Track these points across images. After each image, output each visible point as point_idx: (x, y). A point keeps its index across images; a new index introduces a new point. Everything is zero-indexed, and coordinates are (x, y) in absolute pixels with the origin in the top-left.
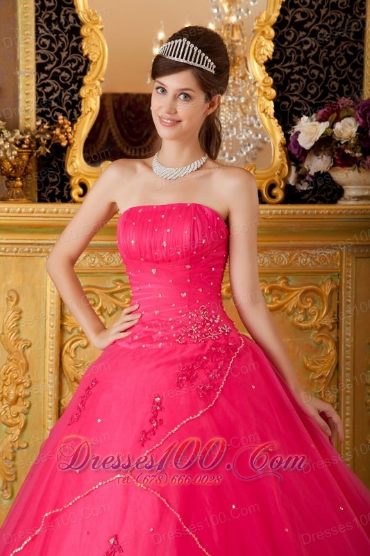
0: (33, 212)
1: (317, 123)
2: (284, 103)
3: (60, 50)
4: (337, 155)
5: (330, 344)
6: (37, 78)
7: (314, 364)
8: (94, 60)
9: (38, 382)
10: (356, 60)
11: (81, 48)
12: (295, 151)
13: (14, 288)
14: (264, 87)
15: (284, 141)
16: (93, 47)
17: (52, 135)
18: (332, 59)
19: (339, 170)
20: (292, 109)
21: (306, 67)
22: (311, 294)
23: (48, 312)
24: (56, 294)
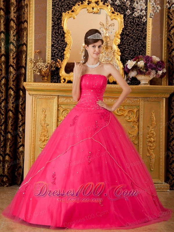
1: (133, 62)
2: (123, 57)
3: (58, 41)
4: (139, 71)
5: (136, 126)
6: (52, 49)
7: (131, 132)
8: (68, 44)
10: (144, 45)
11: (65, 40)
12: (126, 70)
13: (44, 108)
14: (118, 52)
15: (123, 67)
16: (68, 40)
17: (56, 65)
18: (137, 45)
19: (139, 76)
20: (125, 59)
21: (129, 47)
22: (131, 112)
23: (54, 115)
24: (57, 110)
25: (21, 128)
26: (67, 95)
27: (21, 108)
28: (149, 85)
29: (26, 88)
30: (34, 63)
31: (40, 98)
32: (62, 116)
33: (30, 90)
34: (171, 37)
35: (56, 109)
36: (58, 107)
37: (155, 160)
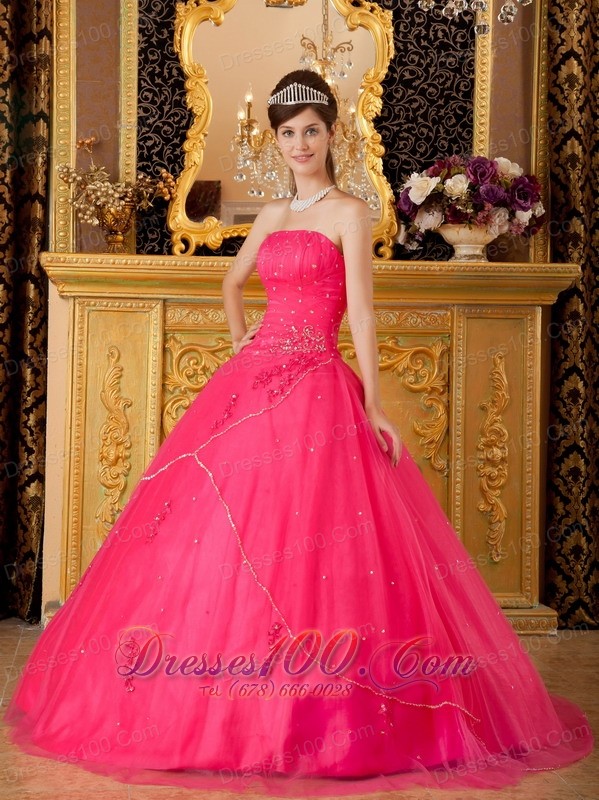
0: (138, 264)
1: (428, 178)
2: (392, 161)
3: (163, 103)
4: (449, 211)
5: (441, 408)
6: (138, 132)
7: (423, 428)
8: (198, 114)
9: (138, 443)
10: (466, 119)
11: (185, 102)
12: (405, 208)
13: (115, 344)
14: (373, 143)
15: (393, 198)
16: (198, 101)
17: (155, 189)
18: (441, 118)
19: (450, 228)
20: (401, 167)
21: (415, 125)
22: (422, 355)
23: (150, 369)
24: (159, 351)
25: (32, 416)
26: (193, 297)
27: (31, 344)
28: (484, 262)
29: (49, 273)
30: (79, 185)
31: (99, 308)
32: (180, 373)
33: (66, 280)
34: (562, 92)
35: (159, 347)
36: (165, 341)
37: (507, 526)
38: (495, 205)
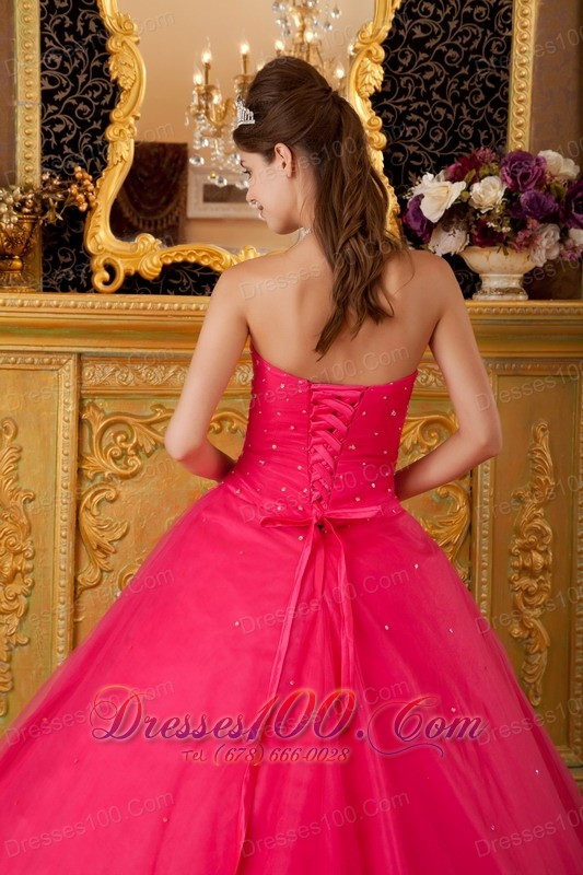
0: (40, 306)
1: (448, 183)
2: (396, 154)
3: (77, 71)
4: (476, 229)
5: (461, 498)
6: (43, 112)
7: (435, 527)
8: (126, 88)
9: (45, 550)
10: (498, 95)
11: (107, 70)
12: (416, 226)
13: (11, 415)
16: (125, 69)
17: (66, 195)
18: (465, 93)
19: (476, 251)
20: (408, 163)
21: (428, 104)
22: (437, 426)
23: (60, 449)
24: (73, 423)
26: (120, 350)
28: (523, 300)
32: (103, 453)
35: (73, 418)
36: (81, 408)
37: (549, 657)
38: (541, 221)
